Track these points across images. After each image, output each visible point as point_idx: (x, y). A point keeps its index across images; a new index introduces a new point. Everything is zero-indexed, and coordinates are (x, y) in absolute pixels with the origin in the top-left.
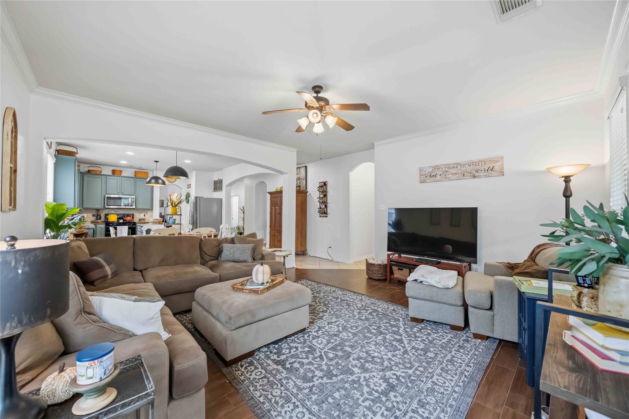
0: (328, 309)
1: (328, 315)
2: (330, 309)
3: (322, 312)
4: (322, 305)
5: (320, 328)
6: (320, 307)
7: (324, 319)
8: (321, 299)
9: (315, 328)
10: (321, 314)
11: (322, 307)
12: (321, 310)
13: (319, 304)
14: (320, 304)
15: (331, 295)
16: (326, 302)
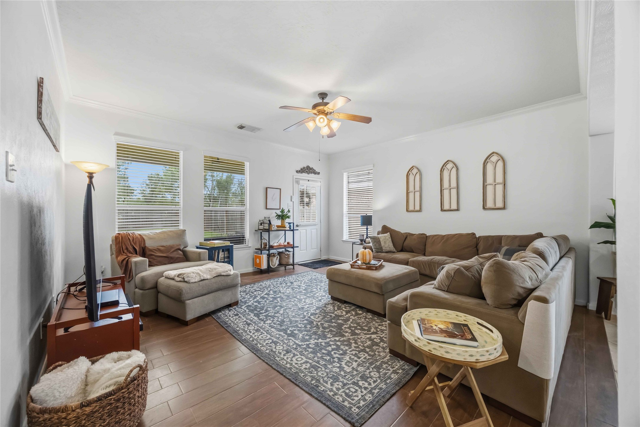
0: (309, 317)
1: (310, 311)
2: (306, 318)
3: (317, 314)
4: (315, 323)
5: (320, 301)
6: (318, 320)
7: (315, 307)
8: (315, 333)
9: (324, 301)
10: (318, 311)
11: (315, 319)
12: (317, 315)
13: (319, 324)
14: (317, 324)
15: (297, 342)
16: (309, 326)
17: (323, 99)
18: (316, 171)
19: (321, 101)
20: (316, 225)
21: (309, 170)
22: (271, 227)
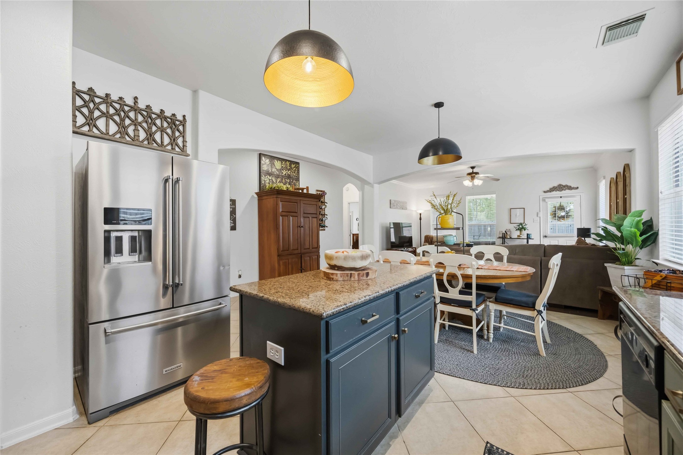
18: (572, 187)
20: (572, 237)
21: (561, 188)
22: (507, 236)
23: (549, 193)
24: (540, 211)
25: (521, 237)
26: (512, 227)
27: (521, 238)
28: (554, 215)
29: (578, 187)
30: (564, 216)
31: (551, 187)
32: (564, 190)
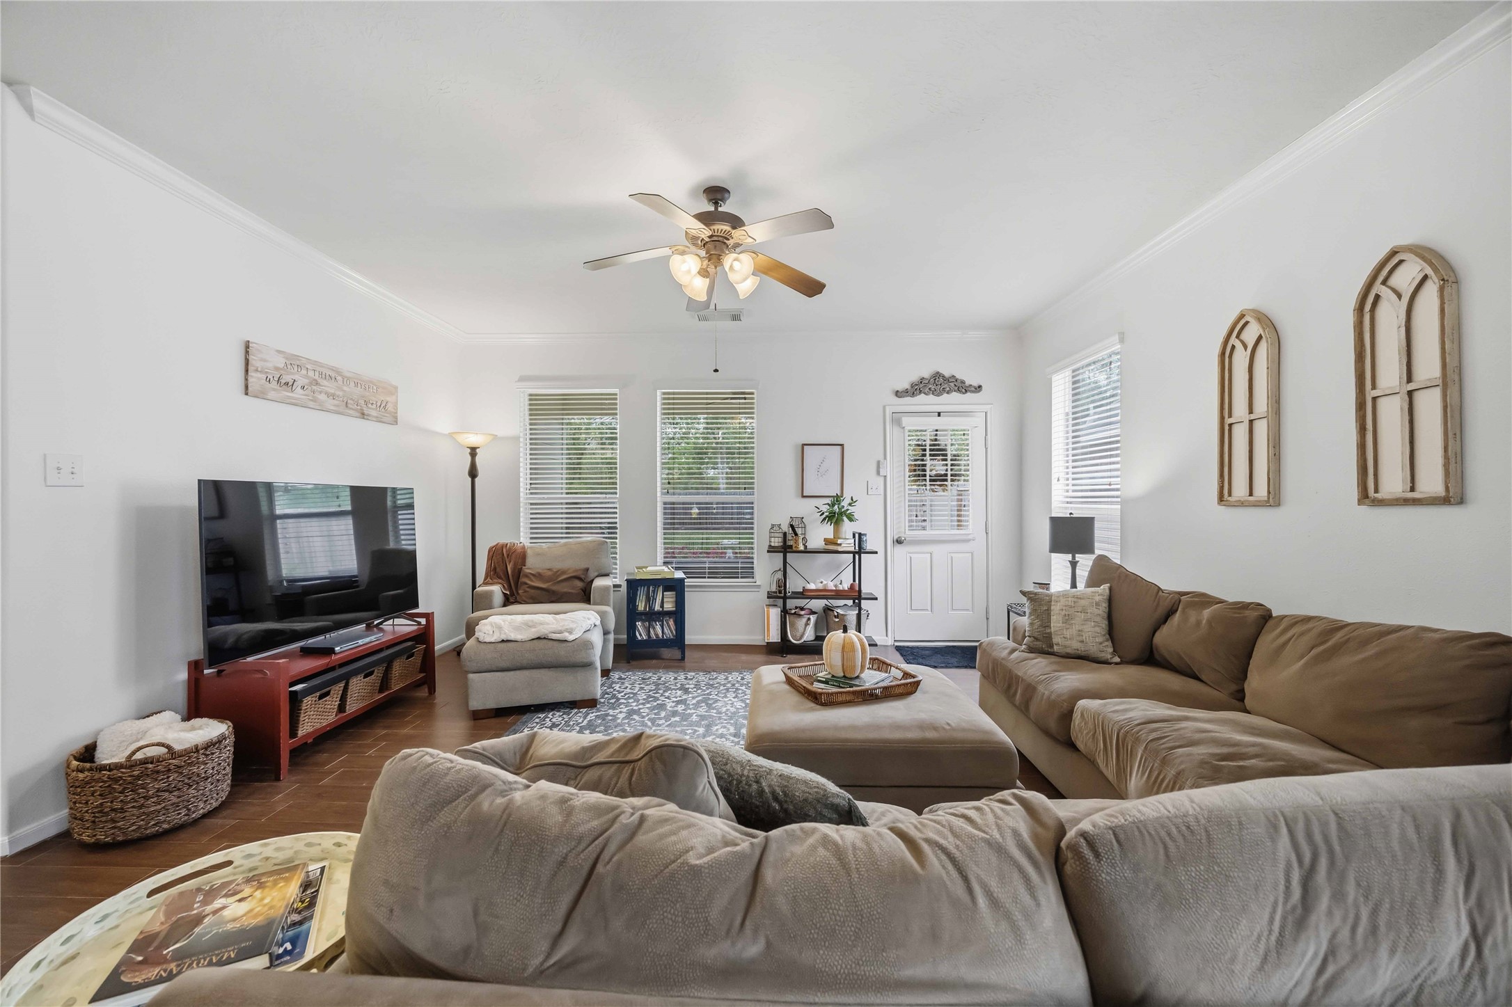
17: (716, 204)
18: (967, 384)
19: (712, 208)
20: (968, 541)
21: (939, 384)
22: (796, 541)
23: (908, 400)
24: (885, 458)
25: (840, 545)
26: (808, 510)
27: (840, 549)
28: (918, 472)
29: (980, 387)
30: (946, 475)
31: (915, 378)
32: (948, 393)
